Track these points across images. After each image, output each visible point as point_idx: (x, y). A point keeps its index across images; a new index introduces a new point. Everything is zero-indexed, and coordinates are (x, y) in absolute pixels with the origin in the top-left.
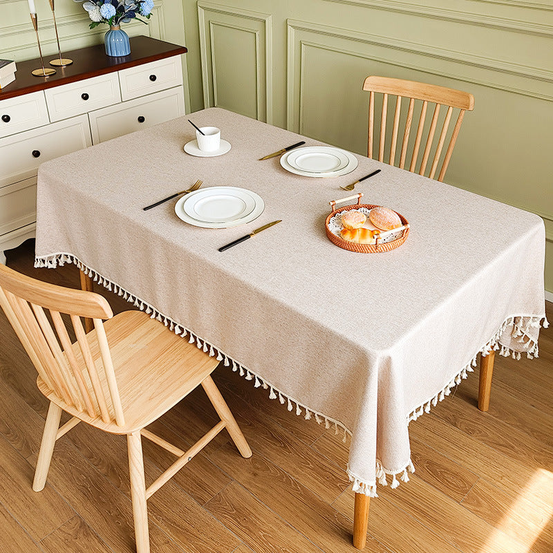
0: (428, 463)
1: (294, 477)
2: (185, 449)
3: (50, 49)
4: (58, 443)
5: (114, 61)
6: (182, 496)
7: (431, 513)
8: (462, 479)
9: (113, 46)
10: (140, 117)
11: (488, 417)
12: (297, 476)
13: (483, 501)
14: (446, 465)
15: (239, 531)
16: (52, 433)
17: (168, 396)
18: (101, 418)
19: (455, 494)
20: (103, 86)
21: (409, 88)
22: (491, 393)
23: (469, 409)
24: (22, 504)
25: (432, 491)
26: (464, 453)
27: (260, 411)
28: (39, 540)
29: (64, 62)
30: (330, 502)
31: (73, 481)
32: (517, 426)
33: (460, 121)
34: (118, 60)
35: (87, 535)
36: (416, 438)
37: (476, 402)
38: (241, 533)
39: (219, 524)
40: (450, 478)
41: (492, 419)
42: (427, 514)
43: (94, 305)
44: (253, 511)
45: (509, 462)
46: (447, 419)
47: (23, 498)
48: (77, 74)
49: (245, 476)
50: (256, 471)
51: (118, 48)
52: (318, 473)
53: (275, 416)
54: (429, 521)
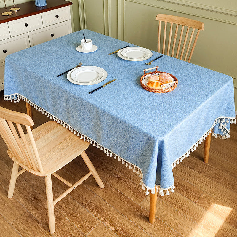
0: (182, 186)
1: (123, 193)
2: (73, 183)
3: (9, 3)
4: (18, 180)
5: (39, 9)
6: (74, 202)
7: (183, 208)
8: (197, 193)
9: (38, 1)
10: (51, 34)
11: (208, 166)
13: (206, 202)
14: (190, 187)
15: (99, 217)
16: (15, 175)
18: (33, 169)
19: (194, 199)
20: (34, 20)
21: (176, 19)
22: (209, 155)
23: (200, 162)
24: (3, 207)
25: (183, 198)
26: (198, 181)
27: (108, 164)
28: (11, 222)
29: (16, 9)
30: (139, 204)
31: (25, 196)
32: (221, 169)
33: (198, 35)
34: (41, 8)
35: (32, 219)
36: (176, 175)
37: (203, 159)
38: (100, 218)
39: (90, 214)
40: (191, 192)
41: (210, 167)
42: (181, 208)
43: (25, 119)
44: (105, 208)
45: (217, 185)
46: (190, 167)
47: (3, 204)
48: (23, 14)
49: (101, 193)
50: (106, 191)
51: (41, 3)
52: (134, 191)
53: (115, 166)
54: (182, 211)
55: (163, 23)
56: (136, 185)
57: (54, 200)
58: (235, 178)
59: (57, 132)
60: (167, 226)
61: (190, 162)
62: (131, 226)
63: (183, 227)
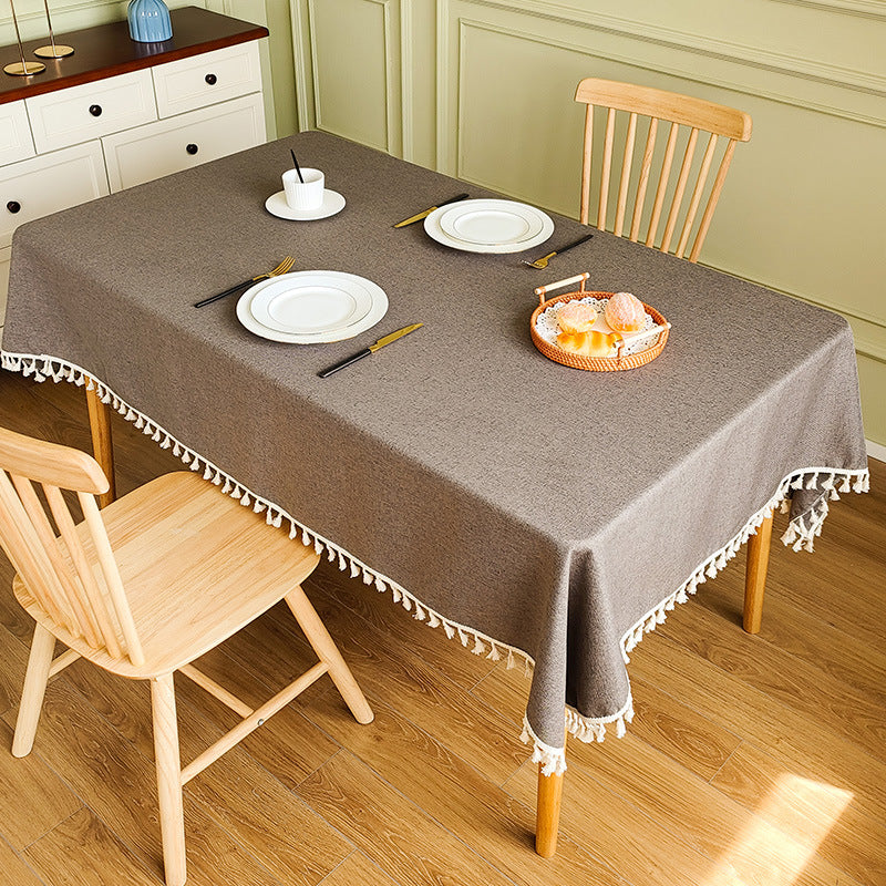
0: (659, 718)
1: (442, 742)
2: (257, 702)
3: (33, 29)
4: (52, 689)
5: (144, 50)
6: (258, 774)
7: (663, 799)
8: (715, 744)
9: (142, 22)
10: (189, 146)
11: (759, 644)
12: (447, 741)
13: (748, 780)
14: (689, 721)
15: (351, 830)
16: (39, 671)
18: (107, 651)
19: (702, 767)
20: (122, 90)
21: (651, 98)
22: (764, 603)
23: (729, 630)
25: (666, 763)
26: (719, 701)
27: (389, 634)
28: (21, 848)
29: (59, 51)
30: (497, 781)
31: (79, 752)
32: (805, 656)
33: (728, 158)
34: (151, 48)
35: (101, 838)
36: (641, 678)
37: (740, 618)
38: (355, 833)
39: (318, 820)
40: (694, 742)
41: (765, 647)
42: (657, 802)
43: (76, 469)
44: (373, 798)
45: (790, 714)
46: (693, 647)
48: (83, 71)
49: (361, 741)
50: (381, 734)
51: (151, 28)
52: (482, 736)
53: (414, 642)
54: (660, 811)
55: (602, 113)
56: (491, 713)
57: (184, 765)
58: (858, 691)
59: (200, 513)
60: (602, 866)
61: (693, 628)
62: (468, 866)
63: (659, 872)
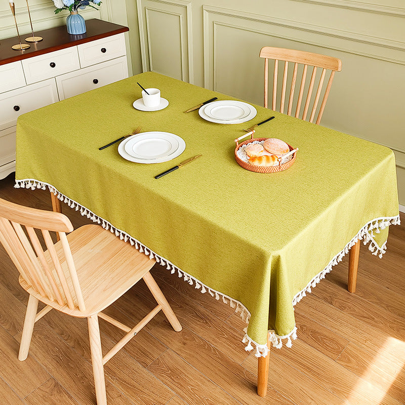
0: (312, 332)
1: (213, 345)
3: (25, 30)
5: (74, 38)
6: (130, 361)
7: (315, 369)
8: (337, 343)
9: (73, 26)
10: (94, 80)
11: (355, 297)
12: (215, 344)
13: (353, 359)
14: (325, 333)
15: (173, 386)
16: (31, 317)
17: (118, 288)
18: (68, 306)
19: (332, 354)
20: (65, 57)
21: (294, 55)
22: (357, 279)
23: (341, 292)
24: (10, 370)
25: (315, 352)
26: (338, 324)
27: (188, 296)
28: (23, 397)
29: (36, 39)
30: (240, 363)
31: (49, 353)
32: (376, 303)
33: (331, 80)
34: (77, 37)
35: (60, 392)
36: (303, 314)
37: (346, 286)
38: (175, 387)
39: (158, 382)
40: (328, 343)
41: (358, 299)
42: (312, 370)
43: (58, 222)
44: (183, 371)
45: (371, 329)
46: (326, 299)
47: (11, 366)
48: (46, 47)
49: (177, 345)
50: (185, 341)
51: (77, 28)
52: (231, 342)
53: (199, 300)
54: (313, 375)
56: (235, 331)
58: (401, 318)
59: (100, 242)
60: (288, 401)
61: (325, 291)
63: (314, 402)
